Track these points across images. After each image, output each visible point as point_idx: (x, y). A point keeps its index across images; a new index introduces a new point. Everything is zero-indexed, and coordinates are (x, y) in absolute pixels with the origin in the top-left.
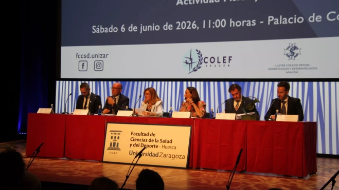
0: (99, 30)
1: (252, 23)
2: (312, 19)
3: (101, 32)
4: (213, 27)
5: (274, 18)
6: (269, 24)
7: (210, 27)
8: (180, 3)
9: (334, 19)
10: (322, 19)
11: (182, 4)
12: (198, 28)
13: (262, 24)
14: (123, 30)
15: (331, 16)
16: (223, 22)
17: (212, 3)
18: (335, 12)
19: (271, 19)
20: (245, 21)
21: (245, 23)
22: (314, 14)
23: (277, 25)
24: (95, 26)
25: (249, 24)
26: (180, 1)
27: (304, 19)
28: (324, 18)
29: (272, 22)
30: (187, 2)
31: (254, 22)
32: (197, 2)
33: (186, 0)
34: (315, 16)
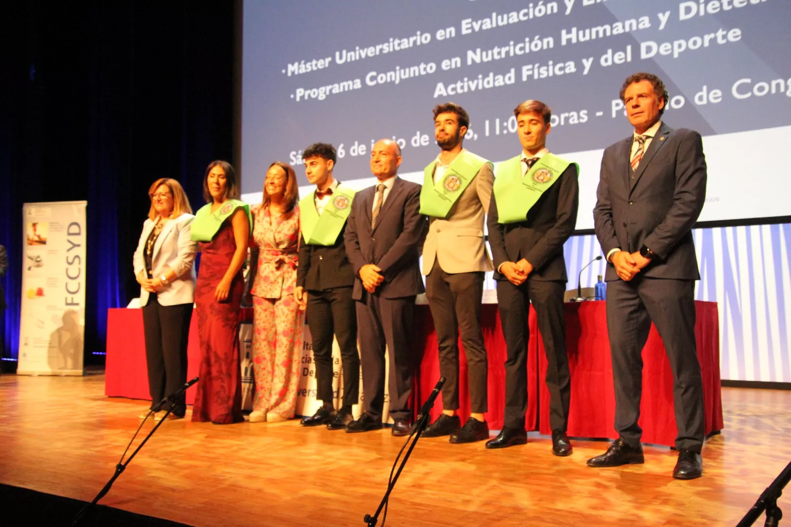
1: (579, 117)
2: (701, 98)
4: (505, 132)
6: (614, 115)
7: (498, 132)
8: (440, 93)
9: (748, 95)
10: (723, 96)
11: (445, 94)
12: (476, 136)
13: (599, 117)
14: (341, 153)
15: (741, 90)
17: (500, 87)
18: (748, 81)
19: (617, 105)
20: (567, 115)
21: (567, 119)
22: (705, 88)
24: (294, 153)
25: (574, 120)
26: (440, 90)
27: (686, 99)
28: (727, 93)
29: (619, 112)
30: (453, 89)
31: (584, 114)
32: (473, 88)
33: (452, 86)
34: (708, 92)
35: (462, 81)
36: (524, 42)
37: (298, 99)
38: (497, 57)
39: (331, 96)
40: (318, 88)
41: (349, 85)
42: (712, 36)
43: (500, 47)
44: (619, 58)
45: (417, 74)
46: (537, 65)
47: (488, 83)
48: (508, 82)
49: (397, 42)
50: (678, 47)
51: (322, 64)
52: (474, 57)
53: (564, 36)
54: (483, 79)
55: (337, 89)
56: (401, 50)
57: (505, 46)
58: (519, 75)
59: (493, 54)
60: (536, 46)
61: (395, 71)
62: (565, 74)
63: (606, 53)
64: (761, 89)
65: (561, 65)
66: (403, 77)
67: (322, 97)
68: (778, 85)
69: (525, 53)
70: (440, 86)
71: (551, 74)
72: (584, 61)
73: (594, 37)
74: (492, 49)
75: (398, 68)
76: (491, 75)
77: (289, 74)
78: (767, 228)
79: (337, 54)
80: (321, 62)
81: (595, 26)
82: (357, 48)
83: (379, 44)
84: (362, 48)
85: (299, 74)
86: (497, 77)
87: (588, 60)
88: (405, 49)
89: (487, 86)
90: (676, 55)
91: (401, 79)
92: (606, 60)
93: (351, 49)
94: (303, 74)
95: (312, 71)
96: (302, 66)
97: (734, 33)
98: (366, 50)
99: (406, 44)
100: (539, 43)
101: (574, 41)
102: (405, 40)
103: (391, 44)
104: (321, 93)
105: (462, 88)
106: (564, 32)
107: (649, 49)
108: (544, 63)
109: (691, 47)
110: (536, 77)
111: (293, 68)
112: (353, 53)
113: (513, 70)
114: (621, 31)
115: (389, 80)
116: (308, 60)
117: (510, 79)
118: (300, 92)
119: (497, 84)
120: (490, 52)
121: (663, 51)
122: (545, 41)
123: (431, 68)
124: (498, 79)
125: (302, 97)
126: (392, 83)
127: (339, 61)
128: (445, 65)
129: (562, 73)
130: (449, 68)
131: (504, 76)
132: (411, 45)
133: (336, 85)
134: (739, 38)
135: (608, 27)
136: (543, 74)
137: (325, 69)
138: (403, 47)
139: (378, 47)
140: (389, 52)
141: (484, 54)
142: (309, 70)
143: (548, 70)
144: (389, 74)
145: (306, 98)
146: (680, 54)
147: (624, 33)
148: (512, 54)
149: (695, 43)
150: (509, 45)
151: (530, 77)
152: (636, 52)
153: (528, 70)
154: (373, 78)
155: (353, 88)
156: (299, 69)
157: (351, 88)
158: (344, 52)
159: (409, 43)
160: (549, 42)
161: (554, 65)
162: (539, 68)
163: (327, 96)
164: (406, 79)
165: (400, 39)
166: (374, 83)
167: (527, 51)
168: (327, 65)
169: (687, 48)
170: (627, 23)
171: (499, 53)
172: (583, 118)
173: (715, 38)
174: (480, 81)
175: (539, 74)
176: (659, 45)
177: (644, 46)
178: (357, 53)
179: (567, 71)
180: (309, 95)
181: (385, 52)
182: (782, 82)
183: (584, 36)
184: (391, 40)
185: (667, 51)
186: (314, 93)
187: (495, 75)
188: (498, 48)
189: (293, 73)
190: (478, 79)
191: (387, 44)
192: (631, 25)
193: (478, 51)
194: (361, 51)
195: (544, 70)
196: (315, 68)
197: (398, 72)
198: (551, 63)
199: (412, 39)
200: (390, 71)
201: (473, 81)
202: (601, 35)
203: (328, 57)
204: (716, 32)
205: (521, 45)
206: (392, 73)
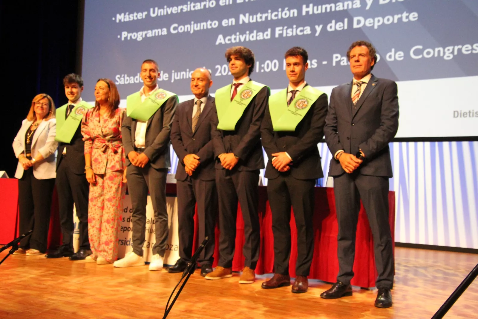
0: (123, 81)
2: (390, 57)
3: (126, 83)
4: (262, 71)
5: (342, 56)
6: (334, 64)
8: (220, 42)
9: (420, 56)
10: (405, 56)
11: (223, 43)
13: (325, 65)
15: (417, 52)
16: (275, 64)
17: (260, 40)
18: (420, 47)
19: (337, 57)
22: (393, 50)
23: (344, 66)
24: (118, 76)
26: (220, 40)
27: (381, 56)
28: (407, 55)
29: (338, 63)
30: (230, 40)
31: (315, 62)
32: (242, 40)
33: (229, 37)
34: (395, 53)
35: (236, 35)
36: (278, 11)
37: (123, 39)
38: (259, 20)
39: (146, 39)
40: (137, 33)
41: (158, 32)
42: (399, 16)
43: (262, 13)
44: (339, 26)
45: (205, 28)
46: (285, 27)
47: (253, 37)
48: (266, 38)
49: (193, 4)
50: (377, 22)
51: (141, 16)
52: (244, 18)
53: (304, 9)
54: (250, 34)
55: (150, 34)
56: (195, 10)
57: (265, 13)
58: (273, 33)
59: (257, 18)
60: (286, 14)
61: (190, 24)
62: (303, 35)
63: (331, 22)
64: (428, 53)
65: (301, 28)
66: (196, 29)
67: (140, 39)
68: (439, 51)
69: (278, 19)
70: (220, 37)
71: (294, 34)
72: (317, 27)
73: (324, 11)
74: (257, 14)
75: (192, 22)
76: (255, 32)
77: (118, 21)
78: (428, 144)
79: (152, 10)
80: (140, 15)
81: (325, 4)
82: (165, 7)
83: (180, 5)
84: (169, 7)
85: (124, 22)
86: (258, 34)
87: (319, 26)
88: (198, 10)
89: (252, 39)
90: (376, 27)
91: (194, 30)
92: (331, 27)
93: (161, 7)
94: (127, 22)
95: (133, 20)
96: (127, 16)
97: (414, 15)
98: (171, 8)
99: (199, 6)
100: (288, 12)
101: (311, 13)
102: (198, 4)
103: (189, 6)
104: (139, 36)
105: (235, 39)
106: (304, 6)
107: (359, 22)
108: (290, 26)
109: (386, 22)
110: (284, 35)
111: (120, 17)
112: (162, 10)
113: (269, 30)
114: (341, 8)
115: (186, 30)
116: (131, 12)
117: (267, 35)
118: (125, 34)
119: (258, 38)
120: (255, 16)
121: (367, 24)
122: (292, 11)
123: (215, 24)
124: (259, 35)
125: (126, 38)
126: (188, 32)
127: (152, 15)
128: (225, 23)
129: (301, 34)
130: (226, 25)
131: (263, 33)
132: (202, 7)
133: (150, 32)
134: (416, 19)
135: (333, 5)
136: (289, 34)
137: (142, 19)
138: (196, 8)
139: (180, 7)
140: (187, 11)
141: (251, 17)
142: (132, 19)
143: (292, 31)
144: (186, 26)
145: (129, 38)
146: (379, 26)
147: (344, 10)
148: (269, 19)
149: (388, 20)
150: (268, 13)
151: (281, 35)
152: (351, 23)
153: (280, 30)
154: (175, 29)
155: (161, 34)
156: (124, 18)
157: (160, 34)
158: (156, 9)
159: (201, 6)
160: (294, 12)
161: (297, 28)
162: (287, 29)
163: (143, 38)
164: (198, 31)
165: (195, 2)
166: (176, 32)
167: (280, 17)
168: (144, 17)
169: (383, 23)
170: (346, 3)
171: (261, 18)
172: (314, 65)
173: (401, 18)
174: (248, 36)
175: (287, 33)
176: (365, 20)
177: (355, 19)
178: (165, 10)
179: (305, 33)
180: (131, 37)
181: (184, 11)
182: (441, 49)
183: (317, 10)
184: (189, 3)
185: (370, 24)
186: (134, 36)
187: (257, 32)
188: (261, 14)
189: (120, 20)
190: (245, 33)
191: (186, 6)
192: (348, 5)
193: (247, 15)
194: (168, 9)
195: (290, 31)
196: (135, 18)
197: (192, 26)
198: (295, 26)
199: (203, 4)
200: (187, 24)
201: (243, 35)
202: (328, 10)
203: (145, 11)
204: (402, 13)
205: (276, 13)
206: (189, 26)
